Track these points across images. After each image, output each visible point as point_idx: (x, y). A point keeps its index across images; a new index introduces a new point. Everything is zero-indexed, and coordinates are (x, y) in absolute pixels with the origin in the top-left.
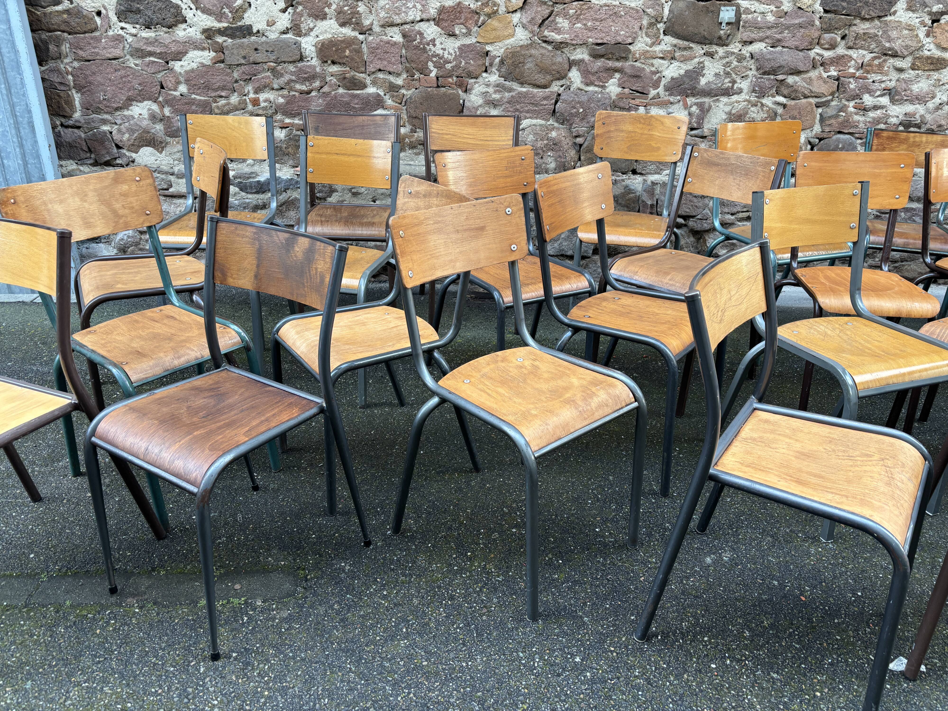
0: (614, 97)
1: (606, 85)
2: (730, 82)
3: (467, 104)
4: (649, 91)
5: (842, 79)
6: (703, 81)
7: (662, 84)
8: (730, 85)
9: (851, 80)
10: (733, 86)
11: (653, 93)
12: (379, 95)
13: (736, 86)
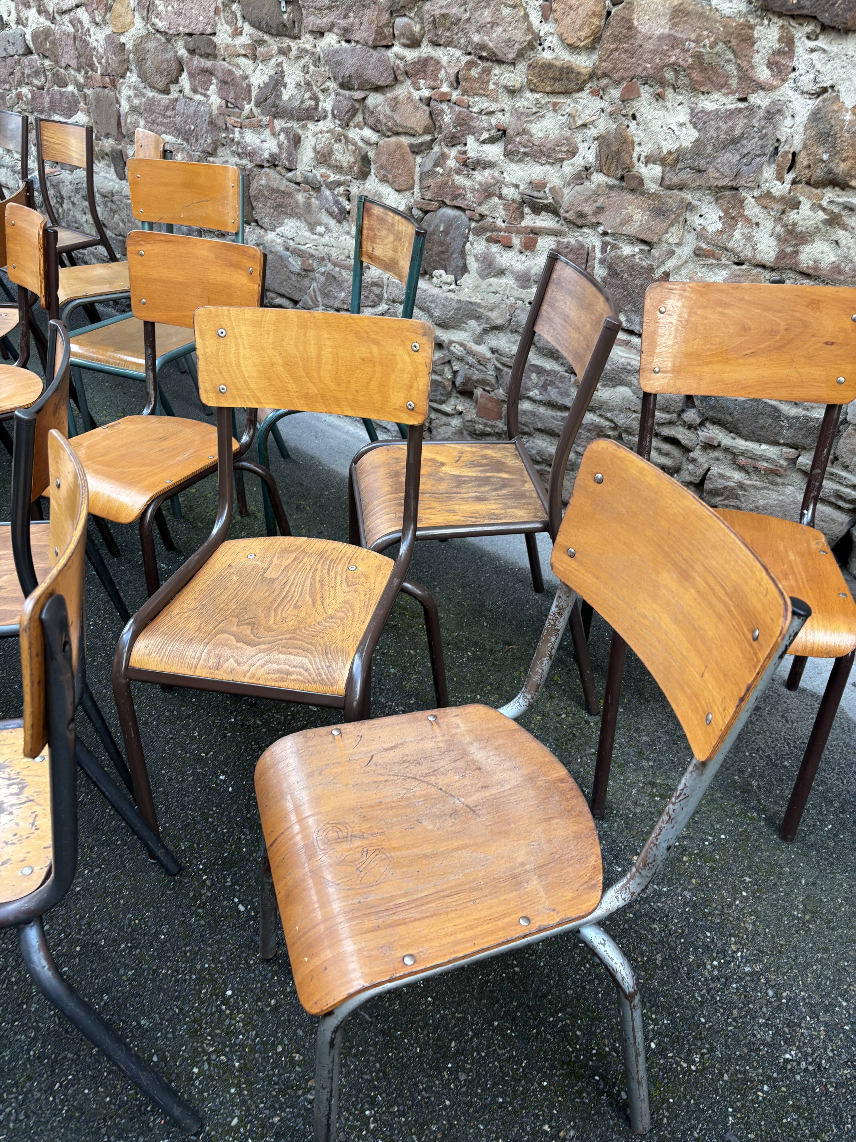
0: (215, 112)
1: (208, 93)
2: (311, 98)
3: (121, 109)
4: (243, 106)
5: (433, 103)
6: (286, 95)
7: (253, 94)
8: (313, 103)
9: (444, 106)
10: (317, 105)
11: (247, 107)
12: (73, 93)
13: (321, 104)
